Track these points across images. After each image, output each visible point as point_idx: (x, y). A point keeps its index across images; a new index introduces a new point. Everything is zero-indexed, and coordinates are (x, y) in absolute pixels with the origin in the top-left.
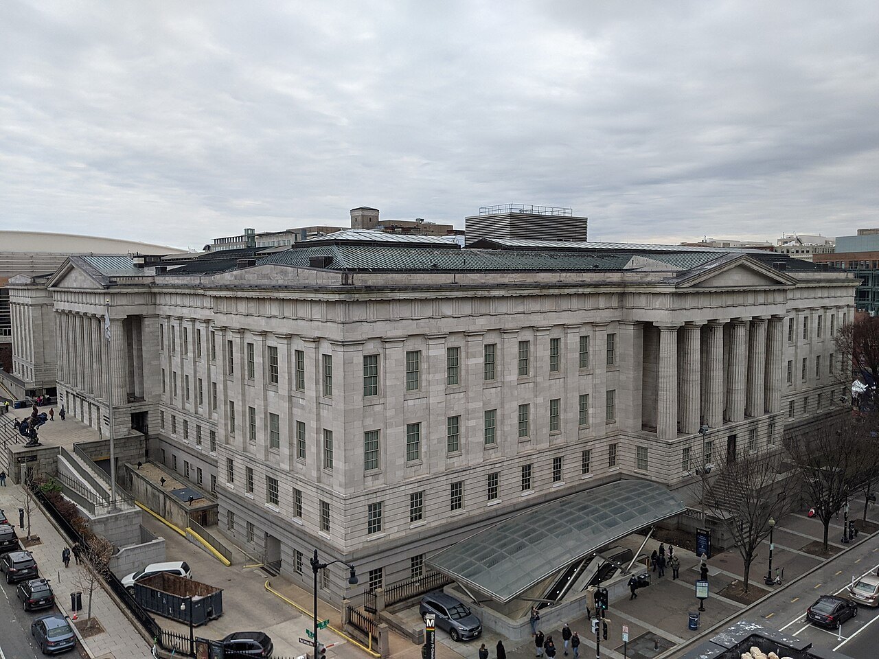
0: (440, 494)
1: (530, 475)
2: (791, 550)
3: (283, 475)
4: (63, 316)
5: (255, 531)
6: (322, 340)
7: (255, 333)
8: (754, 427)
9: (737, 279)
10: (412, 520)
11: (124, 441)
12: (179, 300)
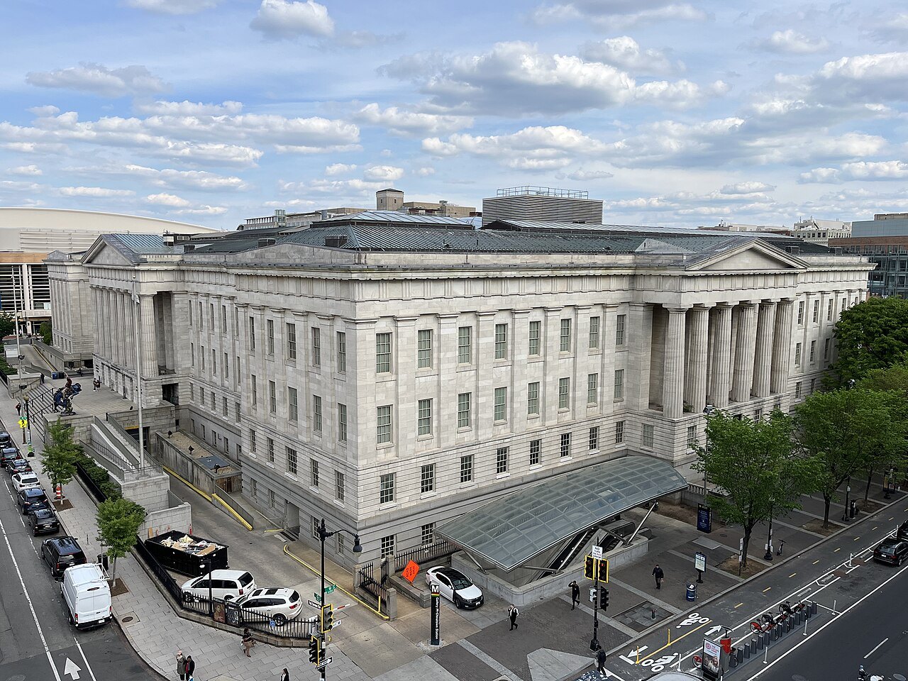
0: (451, 467)
1: (538, 450)
2: (792, 527)
3: (301, 447)
4: (97, 292)
5: (276, 498)
6: (336, 318)
7: (273, 310)
8: (759, 408)
9: (748, 262)
10: (423, 491)
11: (154, 411)
12: (206, 278)
